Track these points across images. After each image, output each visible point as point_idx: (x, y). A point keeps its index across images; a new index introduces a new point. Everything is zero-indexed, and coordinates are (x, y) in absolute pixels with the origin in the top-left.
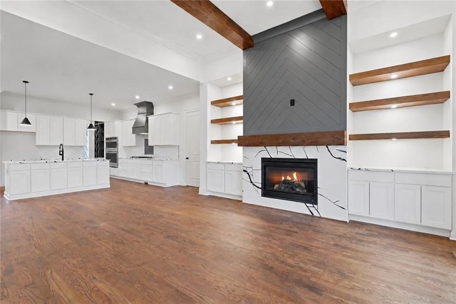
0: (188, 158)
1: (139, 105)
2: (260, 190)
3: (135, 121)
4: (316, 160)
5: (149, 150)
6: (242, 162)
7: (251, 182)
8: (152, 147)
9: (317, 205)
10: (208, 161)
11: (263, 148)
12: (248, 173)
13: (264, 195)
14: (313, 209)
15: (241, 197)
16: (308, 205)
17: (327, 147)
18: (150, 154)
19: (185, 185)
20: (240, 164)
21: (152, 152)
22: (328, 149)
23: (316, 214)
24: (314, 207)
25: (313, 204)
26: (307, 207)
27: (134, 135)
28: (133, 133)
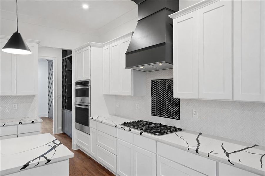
27: (129, 71)
28: (127, 66)
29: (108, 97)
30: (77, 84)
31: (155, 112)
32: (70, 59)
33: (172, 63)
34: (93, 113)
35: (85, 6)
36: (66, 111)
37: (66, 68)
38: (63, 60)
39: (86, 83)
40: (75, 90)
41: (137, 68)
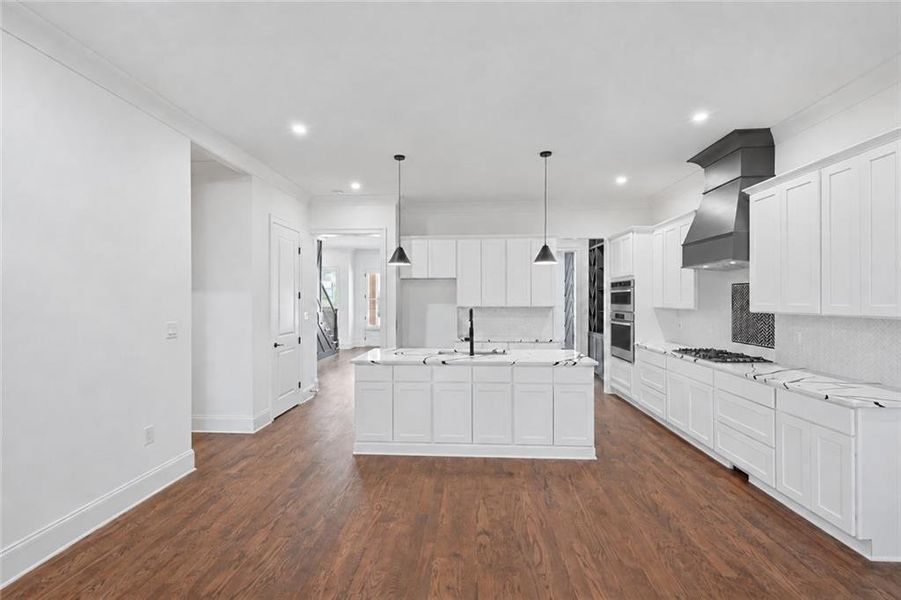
1: (708, 158)
3: (690, 220)
5: (755, 328)
8: (768, 319)
18: (760, 343)
21: (768, 341)
27: (690, 272)
28: (686, 264)
29: (659, 311)
30: (614, 285)
31: (736, 337)
32: (601, 249)
33: (748, 259)
34: (640, 337)
35: (621, 180)
36: (596, 335)
37: (594, 264)
38: (590, 251)
39: (627, 284)
40: (610, 296)
41: (699, 267)
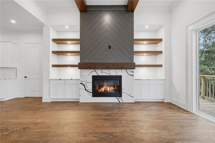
0: (26, 77)
2: (91, 94)
4: (121, 76)
6: (79, 78)
7: (86, 90)
9: (122, 97)
10: (50, 78)
11: (94, 70)
12: (84, 85)
13: (94, 96)
14: (120, 100)
15: (79, 99)
16: (118, 98)
17: (126, 70)
19: (24, 97)
20: (79, 80)
22: (126, 71)
23: (121, 101)
24: (120, 98)
25: (120, 97)
26: (117, 99)
